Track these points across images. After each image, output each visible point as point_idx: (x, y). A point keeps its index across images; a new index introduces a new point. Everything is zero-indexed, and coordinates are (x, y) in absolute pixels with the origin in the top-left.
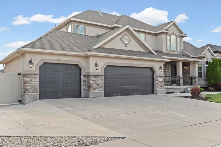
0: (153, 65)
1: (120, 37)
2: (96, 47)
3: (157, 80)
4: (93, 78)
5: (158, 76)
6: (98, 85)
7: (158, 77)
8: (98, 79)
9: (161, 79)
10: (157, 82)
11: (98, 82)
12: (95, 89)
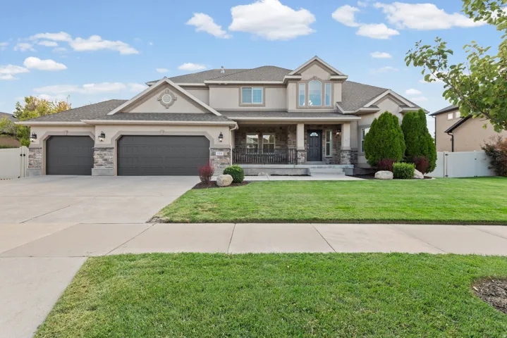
0: (206, 132)
1: (158, 96)
2: (112, 113)
3: (214, 154)
4: (98, 152)
5: (216, 149)
6: (106, 160)
7: (214, 151)
8: (105, 152)
9: (223, 152)
10: (211, 157)
11: (105, 157)
12: (102, 165)
